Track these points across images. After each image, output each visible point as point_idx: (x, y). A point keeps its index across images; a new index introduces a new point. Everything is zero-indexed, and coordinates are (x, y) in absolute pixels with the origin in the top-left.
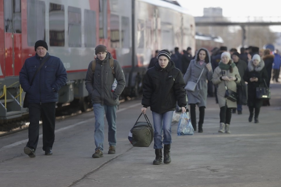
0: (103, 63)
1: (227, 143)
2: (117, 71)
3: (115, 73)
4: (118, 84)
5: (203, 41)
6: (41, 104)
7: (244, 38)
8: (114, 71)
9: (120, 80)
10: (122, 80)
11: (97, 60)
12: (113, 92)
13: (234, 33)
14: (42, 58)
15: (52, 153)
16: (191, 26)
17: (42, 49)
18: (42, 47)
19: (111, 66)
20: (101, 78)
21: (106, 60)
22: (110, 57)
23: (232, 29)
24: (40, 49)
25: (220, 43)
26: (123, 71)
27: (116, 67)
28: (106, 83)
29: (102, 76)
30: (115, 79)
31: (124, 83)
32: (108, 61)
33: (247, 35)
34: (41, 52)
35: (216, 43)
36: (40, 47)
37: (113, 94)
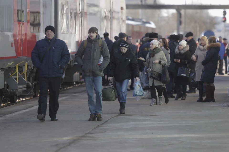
0: (93, 42)
1: (169, 144)
2: (104, 49)
3: (103, 51)
4: (104, 60)
5: (133, 26)
6: (49, 78)
7: (180, 23)
8: (102, 49)
9: (106, 57)
10: (108, 56)
11: (89, 39)
12: (99, 65)
13: (168, 17)
14: (51, 40)
15: (57, 119)
16: (122, 8)
17: (51, 32)
18: (51, 31)
19: (99, 45)
20: (91, 55)
21: (96, 40)
22: (99, 38)
23: (165, 13)
24: (49, 32)
25: (152, 29)
26: (109, 50)
27: (104, 46)
28: (95, 58)
29: (92, 52)
30: (102, 56)
31: (108, 59)
32: (97, 41)
33: (183, 19)
34: (49, 35)
35: (148, 28)
36: (49, 31)
37: (99, 67)
